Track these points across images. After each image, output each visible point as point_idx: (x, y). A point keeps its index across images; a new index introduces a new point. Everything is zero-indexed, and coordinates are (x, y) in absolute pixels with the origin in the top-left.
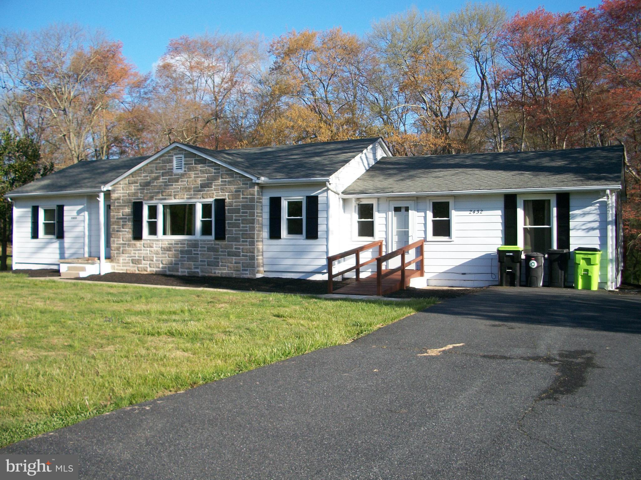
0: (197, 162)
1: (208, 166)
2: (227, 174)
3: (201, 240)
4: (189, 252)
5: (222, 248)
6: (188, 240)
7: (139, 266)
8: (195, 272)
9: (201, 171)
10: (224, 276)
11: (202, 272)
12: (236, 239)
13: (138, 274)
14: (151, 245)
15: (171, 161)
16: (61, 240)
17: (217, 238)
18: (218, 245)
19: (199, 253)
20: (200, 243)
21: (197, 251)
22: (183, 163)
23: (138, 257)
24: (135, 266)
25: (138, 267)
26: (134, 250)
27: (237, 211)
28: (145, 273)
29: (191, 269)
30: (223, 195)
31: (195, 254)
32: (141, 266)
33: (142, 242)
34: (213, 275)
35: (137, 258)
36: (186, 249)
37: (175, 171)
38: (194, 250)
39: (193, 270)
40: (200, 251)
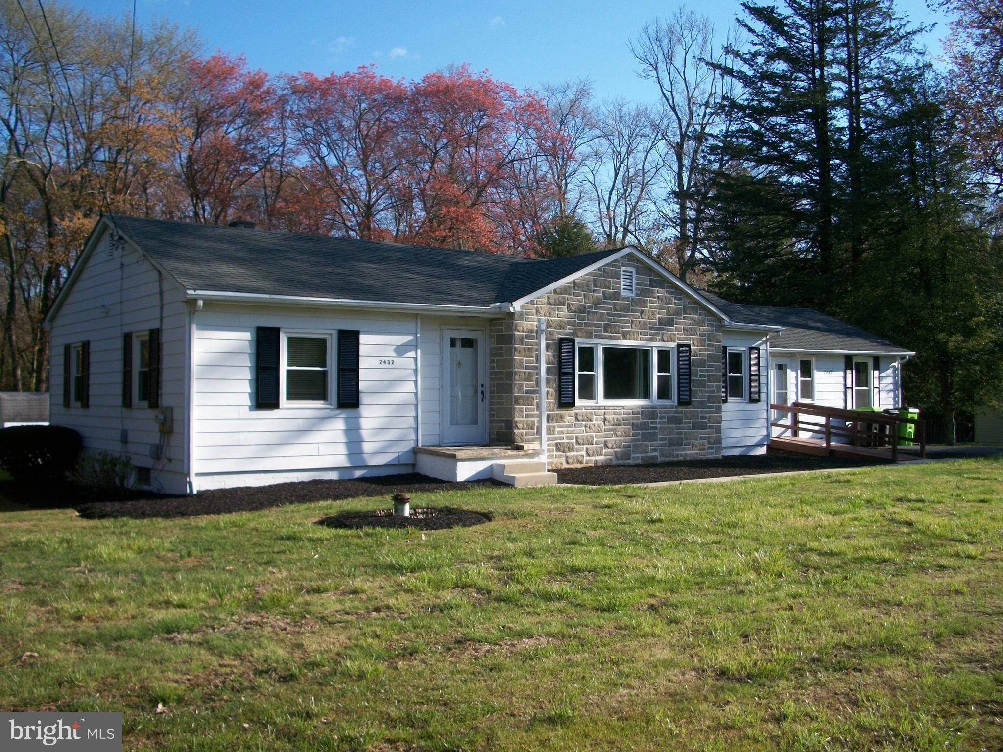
0: (654, 284)
1: (667, 292)
2: (692, 309)
3: (661, 407)
4: (644, 426)
5: (686, 417)
6: (642, 407)
7: (568, 454)
8: (653, 457)
9: (658, 297)
10: (688, 458)
11: (662, 455)
12: (702, 404)
13: (566, 469)
14: (589, 416)
15: (617, 276)
16: (351, 412)
17: (681, 403)
18: (681, 413)
19: (658, 426)
20: (658, 410)
21: (655, 423)
22: (634, 281)
23: (568, 438)
24: (560, 456)
25: (567, 457)
26: (561, 427)
27: (702, 363)
28: (579, 466)
29: (646, 452)
30: (687, 339)
31: (652, 428)
32: (572, 454)
33: (573, 412)
34: (675, 459)
35: (565, 441)
36: (641, 420)
37: (624, 294)
38: (652, 423)
39: (650, 454)
40: (660, 423)
